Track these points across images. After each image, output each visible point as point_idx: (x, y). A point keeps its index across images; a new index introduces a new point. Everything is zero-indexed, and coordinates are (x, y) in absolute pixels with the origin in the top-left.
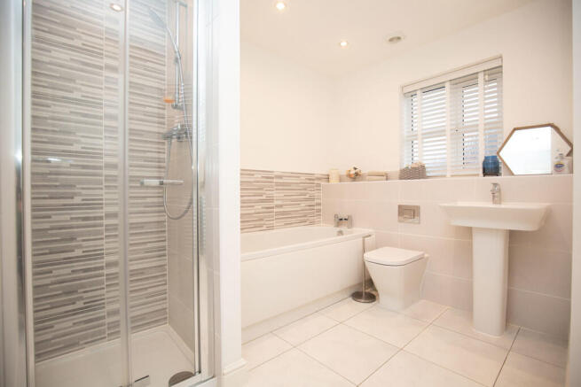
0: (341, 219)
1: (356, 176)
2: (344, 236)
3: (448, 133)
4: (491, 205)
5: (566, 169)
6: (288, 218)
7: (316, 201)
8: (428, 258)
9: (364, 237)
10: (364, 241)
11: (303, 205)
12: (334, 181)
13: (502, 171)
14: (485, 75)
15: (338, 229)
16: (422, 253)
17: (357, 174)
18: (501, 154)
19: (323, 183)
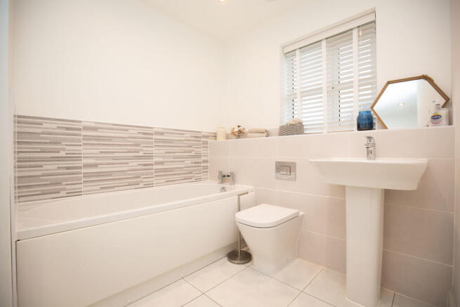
0: (224, 176)
1: (240, 134)
2: (226, 193)
3: (325, 90)
4: (365, 160)
5: (444, 120)
6: (168, 175)
7: (203, 158)
8: (303, 216)
9: (239, 195)
10: (239, 199)
11: (188, 162)
12: (221, 138)
13: (377, 125)
14: (358, 32)
15: (222, 185)
16: (297, 211)
17: (240, 132)
18: (375, 108)
19: (210, 141)
